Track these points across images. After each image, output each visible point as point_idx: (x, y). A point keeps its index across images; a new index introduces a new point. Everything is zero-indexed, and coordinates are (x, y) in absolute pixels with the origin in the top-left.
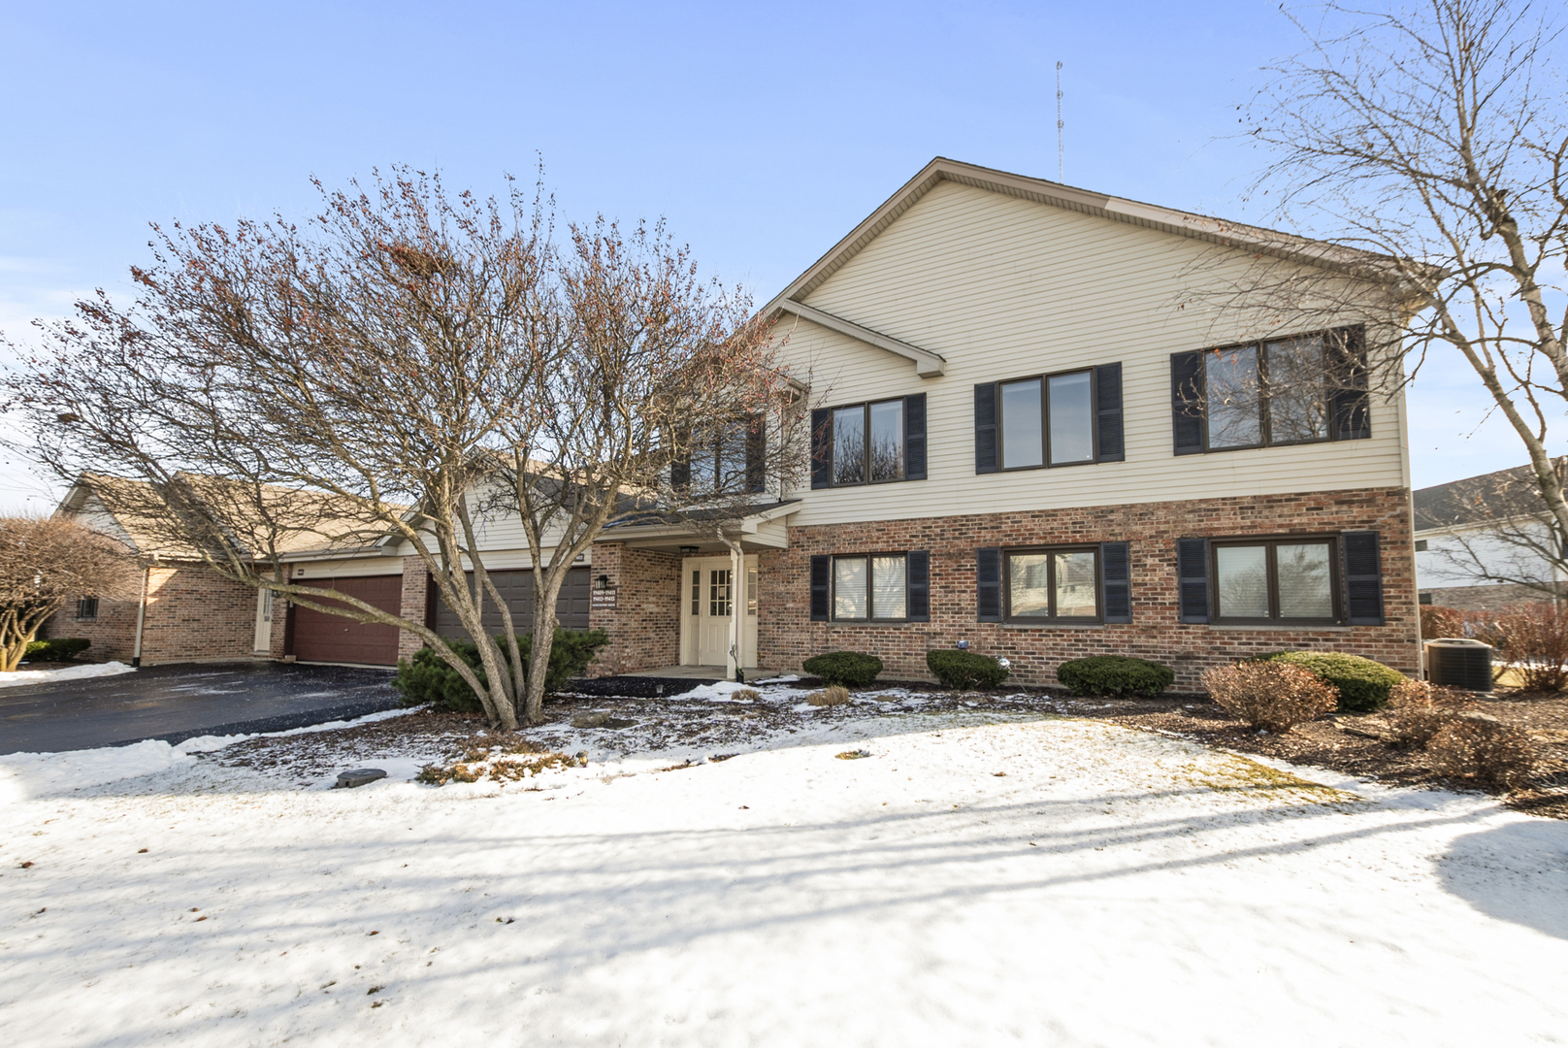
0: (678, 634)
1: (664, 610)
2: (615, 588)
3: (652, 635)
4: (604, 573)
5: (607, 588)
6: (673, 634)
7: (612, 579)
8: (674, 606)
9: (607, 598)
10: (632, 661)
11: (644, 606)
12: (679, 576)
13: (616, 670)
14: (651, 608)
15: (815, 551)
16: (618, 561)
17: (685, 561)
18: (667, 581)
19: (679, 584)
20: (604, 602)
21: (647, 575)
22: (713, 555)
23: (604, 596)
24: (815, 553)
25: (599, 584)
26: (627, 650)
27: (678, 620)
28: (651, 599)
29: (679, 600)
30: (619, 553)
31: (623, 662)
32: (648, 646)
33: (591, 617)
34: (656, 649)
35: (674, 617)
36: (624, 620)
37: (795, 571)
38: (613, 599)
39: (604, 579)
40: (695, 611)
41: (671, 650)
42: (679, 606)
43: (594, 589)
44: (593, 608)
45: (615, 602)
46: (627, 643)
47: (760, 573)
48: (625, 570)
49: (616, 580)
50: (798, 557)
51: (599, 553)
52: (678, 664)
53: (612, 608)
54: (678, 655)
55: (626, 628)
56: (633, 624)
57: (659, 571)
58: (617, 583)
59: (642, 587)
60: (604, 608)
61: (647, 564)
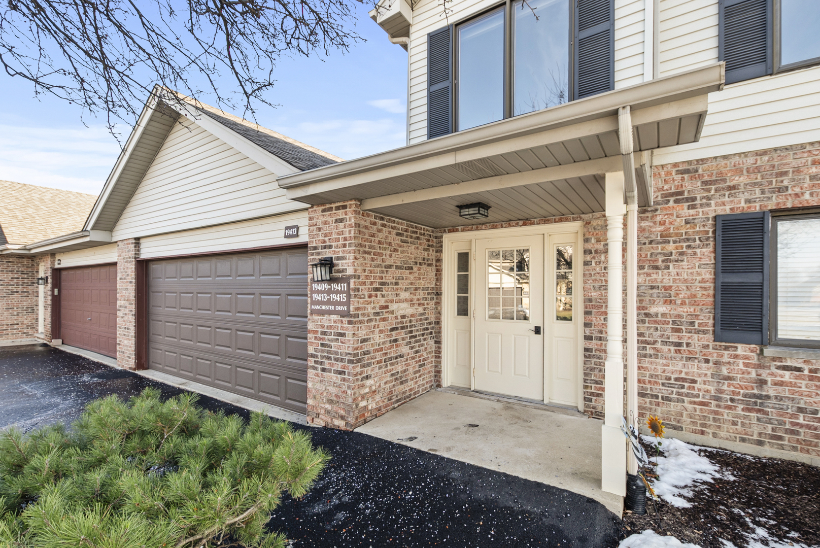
0: (438, 342)
1: (421, 310)
2: (346, 280)
3: (405, 350)
4: (327, 254)
5: (332, 280)
6: (431, 342)
7: (341, 265)
8: (432, 304)
9: (333, 297)
10: (378, 398)
11: (392, 307)
12: (439, 260)
13: (351, 420)
14: (402, 309)
15: (724, 206)
16: (349, 232)
17: (447, 238)
18: (424, 267)
19: (439, 271)
20: (329, 302)
21: (396, 259)
22: (495, 227)
23: (329, 292)
24: (727, 210)
25: (318, 273)
26: (369, 382)
27: (438, 323)
28: (404, 295)
29: (439, 294)
30: (350, 216)
31: (363, 404)
32: (399, 368)
33: (310, 326)
34: (411, 370)
35: (432, 318)
36: (362, 333)
37: (671, 247)
38: (343, 298)
39: (328, 264)
40: (463, 309)
41: (429, 367)
42: (438, 303)
43: (313, 280)
44: (313, 312)
45: (348, 303)
46: (368, 371)
47: (587, 252)
48: (362, 250)
49: (347, 266)
50: (680, 222)
51: (319, 221)
52: (439, 386)
53: (343, 315)
54: (438, 373)
55: (367, 347)
56: (378, 338)
57: (414, 252)
58: (350, 271)
59: (389, 277)
60: (330, 313)
61: (396, 241)
